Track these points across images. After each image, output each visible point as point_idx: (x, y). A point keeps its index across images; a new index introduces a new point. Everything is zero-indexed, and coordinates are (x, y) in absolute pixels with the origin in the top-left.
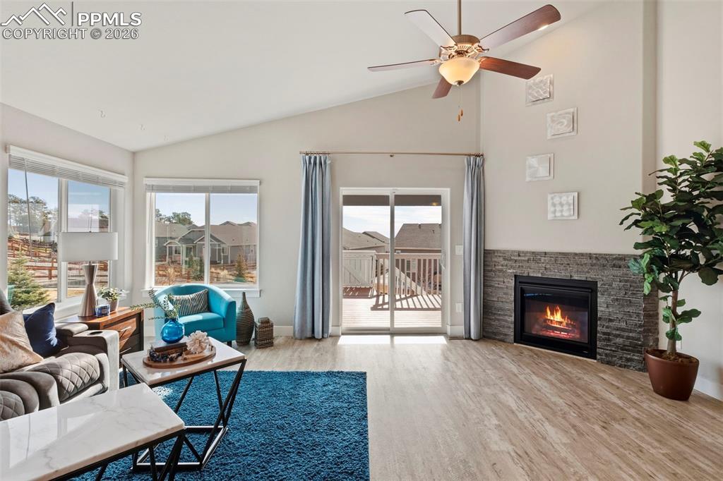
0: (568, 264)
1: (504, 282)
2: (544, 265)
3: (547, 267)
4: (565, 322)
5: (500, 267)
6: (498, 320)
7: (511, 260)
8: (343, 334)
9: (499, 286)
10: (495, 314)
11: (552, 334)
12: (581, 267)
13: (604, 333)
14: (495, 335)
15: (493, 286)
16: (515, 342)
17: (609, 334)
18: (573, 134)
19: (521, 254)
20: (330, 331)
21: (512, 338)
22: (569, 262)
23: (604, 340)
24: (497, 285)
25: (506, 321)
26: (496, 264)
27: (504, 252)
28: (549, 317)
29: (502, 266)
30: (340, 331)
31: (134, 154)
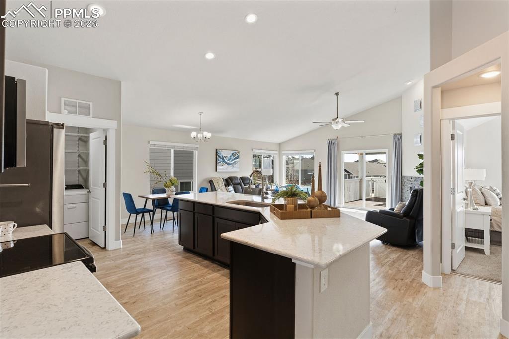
7: (409, 181)
9: (406, 192)
15: (404, 192)
19: (412, 178)
29: (406, 183)
30: (342, 206)
31: (280, 144)
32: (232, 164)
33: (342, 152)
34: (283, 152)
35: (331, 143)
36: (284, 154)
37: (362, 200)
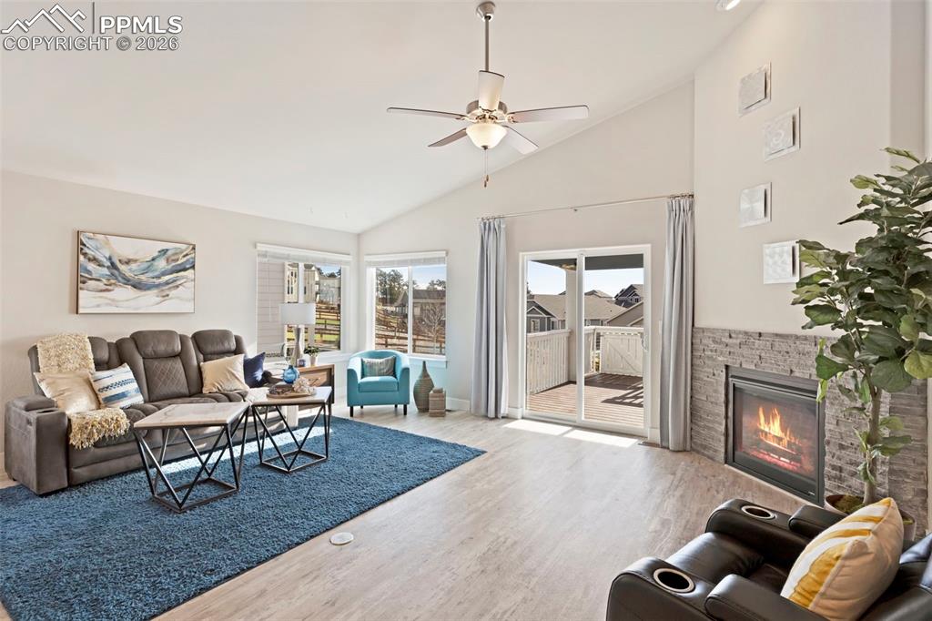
0: (788, 353)
1: (714, 375)
2: (758, 352)
3: (763, 355)
4: (786, 440)
5: (710, 353)
6: (709, 428)
7: (721, 343)
8: (523, 418)
9: (708, 379)
10: (704, 419)
11: (767, 457)
12: (803, 357)
13: (834, 467)
14: (704, 449)
15: (702, 380)
16: (726, 463)
17: (841, 469)
18: (793, 149)
19: (733, 335)
20: (502, 411)
21: (722, 455)
22: (789, 350)
23: (835, 478)
24: (706, 378)
25: (716, 431)
26: (706, 348)
27: (713, 330)
28: (763, 426)
29: (711, 351)
30: (519, 413)
31: (359, 236)
32: (158, 286)
33: (521, 254)
34: (367, 258)
35: (488, 227)
36: (370, 264)
37: (575, 383)
